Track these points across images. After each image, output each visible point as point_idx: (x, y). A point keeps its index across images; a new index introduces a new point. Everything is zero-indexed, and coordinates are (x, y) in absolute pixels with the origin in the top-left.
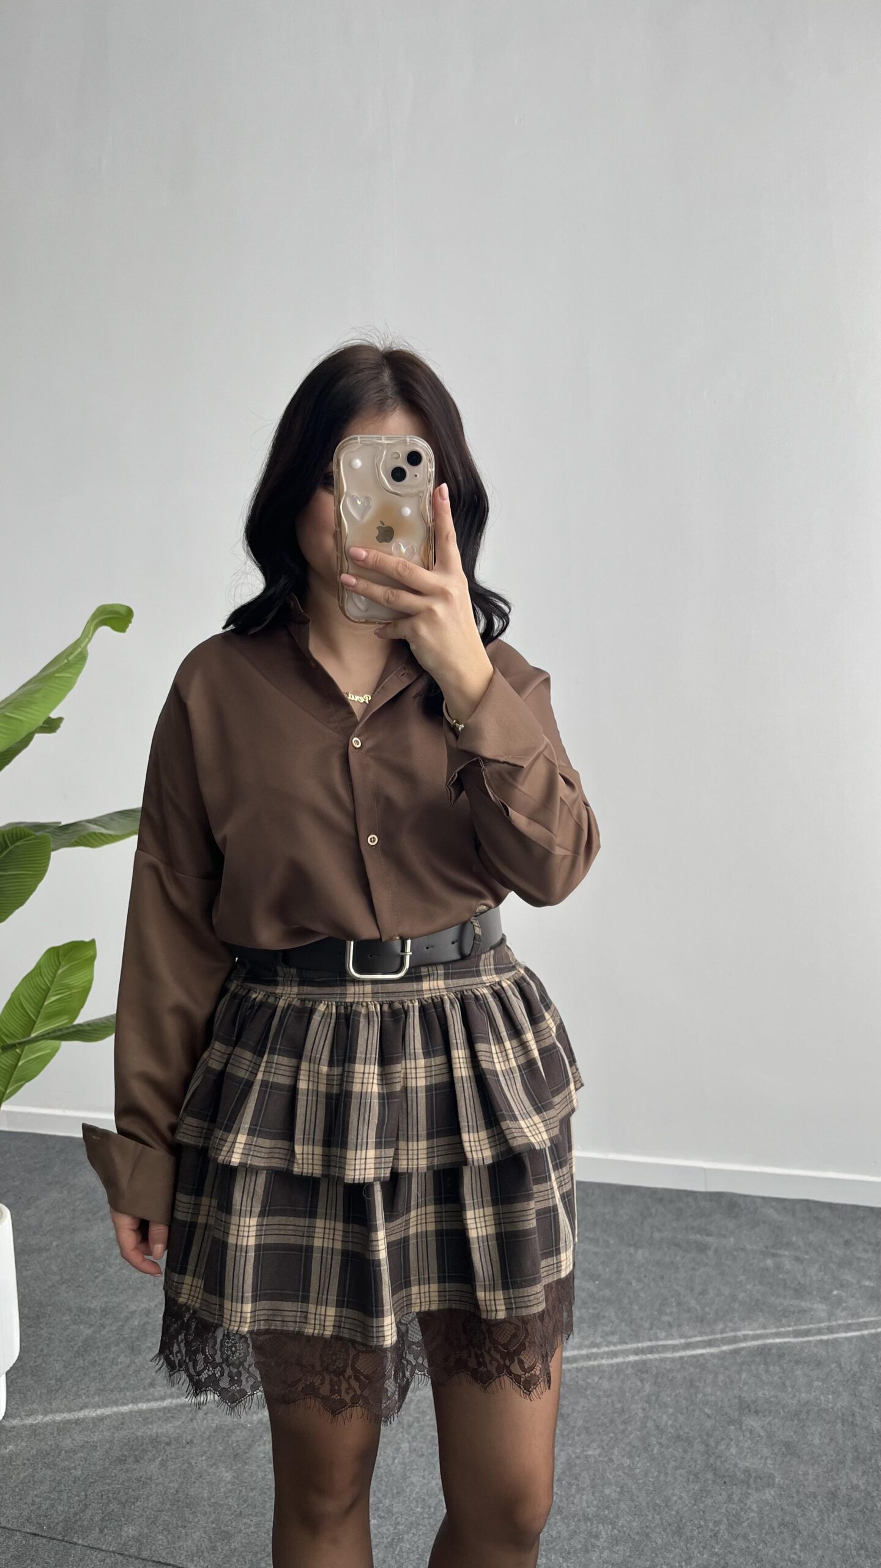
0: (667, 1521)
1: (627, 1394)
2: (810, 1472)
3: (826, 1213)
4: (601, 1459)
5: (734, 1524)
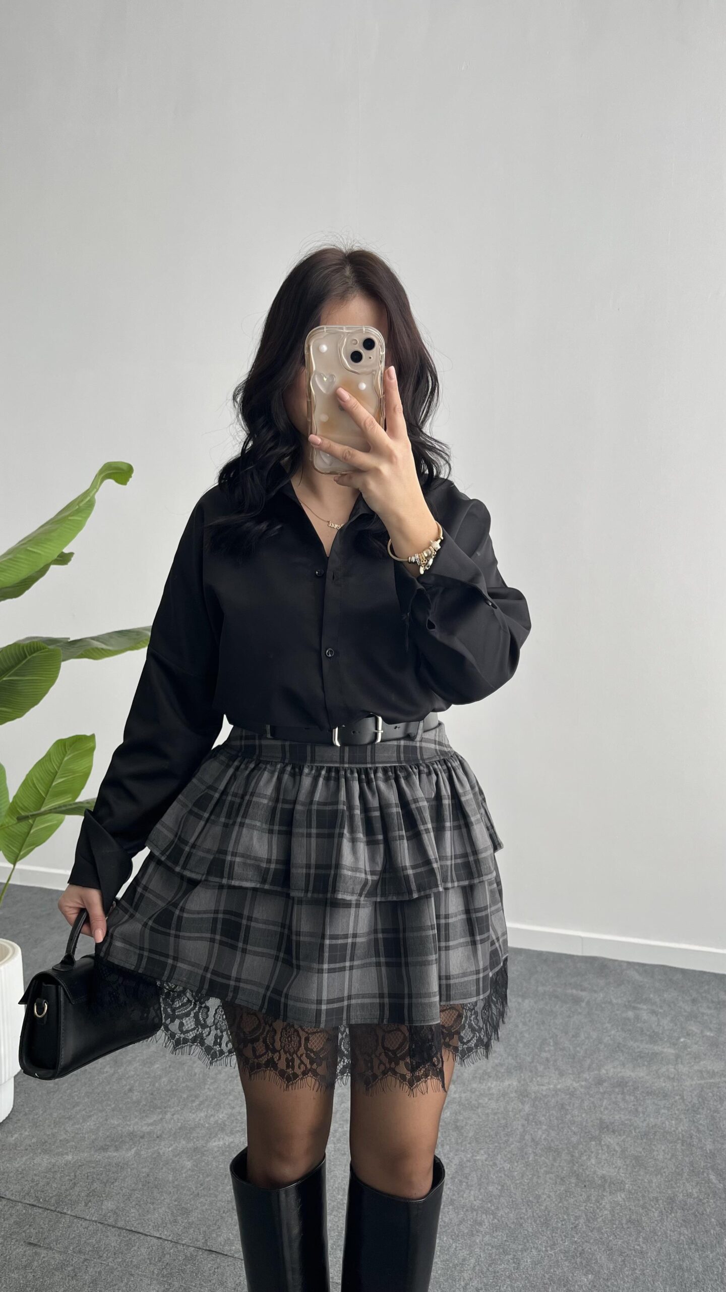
0: (537, 1214)
1: (511, 1113)
2: (655, 1181)
3: (679, 976)
4: (487, 1163)
5: (590, 1219)
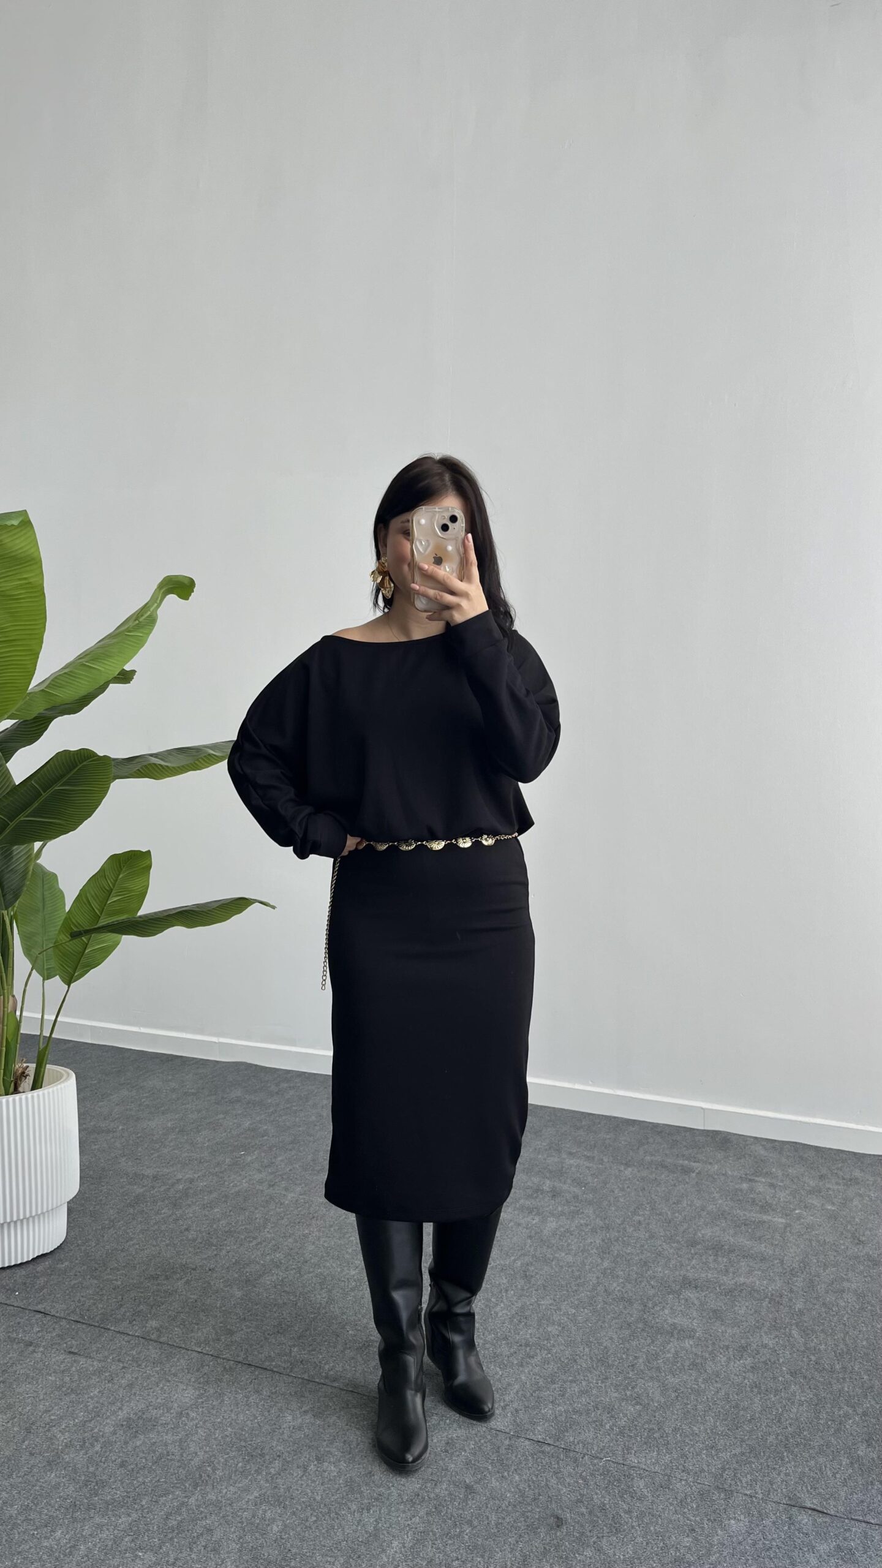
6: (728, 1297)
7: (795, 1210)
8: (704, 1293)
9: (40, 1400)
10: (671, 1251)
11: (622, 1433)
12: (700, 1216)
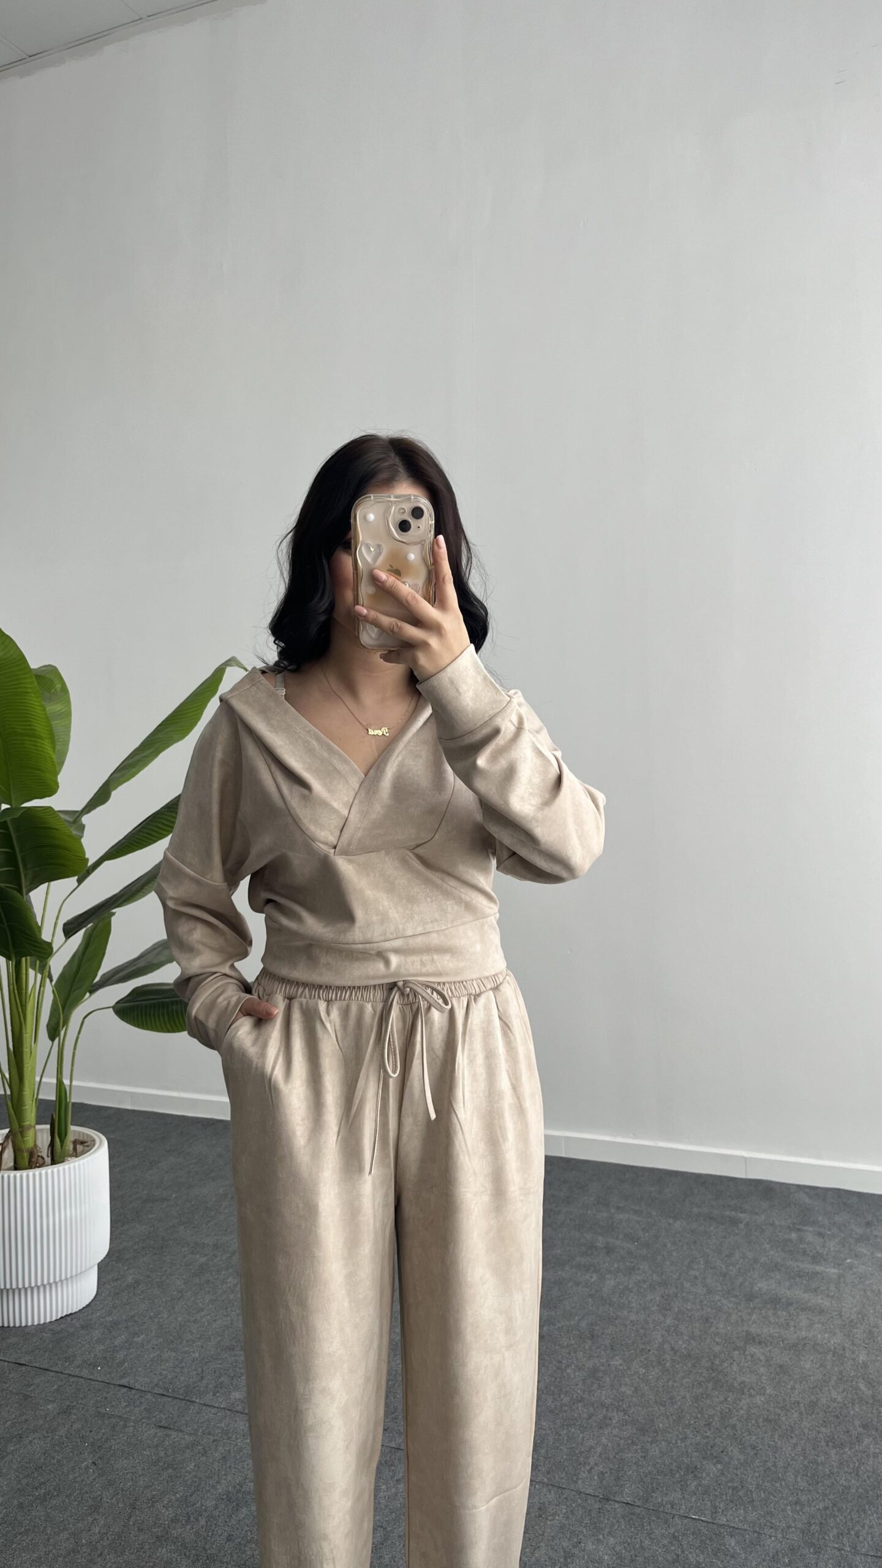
6: (792, 1352)
7: (846, 1259)
8: (769, 1348)
9: (140, 1476)
10: (731, 1305)
11: (706, 1492)
12: (754, 1269)
